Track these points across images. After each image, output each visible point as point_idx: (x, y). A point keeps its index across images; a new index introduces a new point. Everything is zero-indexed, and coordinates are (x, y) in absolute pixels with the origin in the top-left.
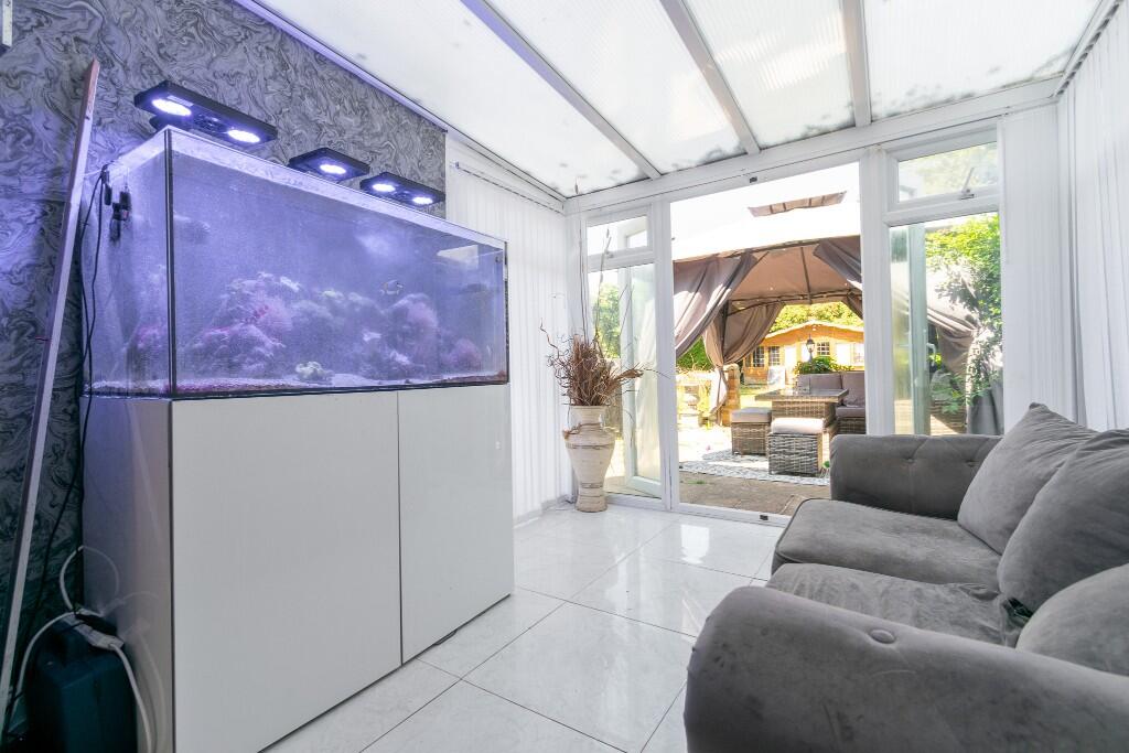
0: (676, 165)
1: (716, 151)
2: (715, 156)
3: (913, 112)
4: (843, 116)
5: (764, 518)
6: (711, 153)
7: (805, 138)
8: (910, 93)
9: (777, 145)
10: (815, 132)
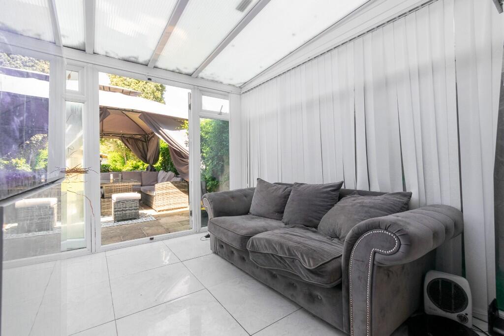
0: (107, 53)
1: (135, 58)
2: (133, 59)
3: (208, 80)
4: (190, 71)
5: (152, 239)
6: (130, 57)
7: (173, 71)
8: (212, 74)
9: (161, 69)
10: (178, 71)
